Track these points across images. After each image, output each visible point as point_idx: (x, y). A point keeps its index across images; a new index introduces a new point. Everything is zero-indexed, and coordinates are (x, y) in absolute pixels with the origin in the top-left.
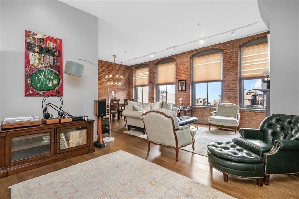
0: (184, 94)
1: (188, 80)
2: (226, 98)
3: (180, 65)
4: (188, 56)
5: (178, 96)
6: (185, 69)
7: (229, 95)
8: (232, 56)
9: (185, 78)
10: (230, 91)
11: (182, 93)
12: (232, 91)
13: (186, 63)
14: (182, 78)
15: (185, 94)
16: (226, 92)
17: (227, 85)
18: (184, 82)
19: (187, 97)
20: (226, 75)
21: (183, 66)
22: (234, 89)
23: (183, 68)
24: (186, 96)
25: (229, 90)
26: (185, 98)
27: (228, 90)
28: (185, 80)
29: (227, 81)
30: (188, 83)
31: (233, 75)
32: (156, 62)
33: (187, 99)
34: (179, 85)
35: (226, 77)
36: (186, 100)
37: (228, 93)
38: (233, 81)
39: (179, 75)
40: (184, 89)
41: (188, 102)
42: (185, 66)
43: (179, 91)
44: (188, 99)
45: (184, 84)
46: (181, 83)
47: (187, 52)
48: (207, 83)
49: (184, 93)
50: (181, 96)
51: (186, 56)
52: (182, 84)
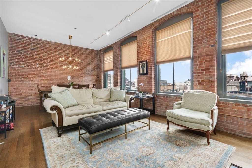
0: (146, 78)
1: (150, 60)
2: (197, 82)
3: (142, 43)
4: (149, 30)
5: (140, 80)
6: (147, 47)
7: (201, 79)
8: (206, 18)
9: (147, 58)
10: (203, 72)
11: (144, 76)
12: (206, 72)
13: (147, 40)
14: (144, 58)
15: (147, 78)
16: (197, 74)
17: (199, 64)
18: (145, 63)
19: (149, 82)
20: (197, 49)
21: (144, 44)
22: (209, 69)
23: (145, 46)
24: (148, 80)
25: (202, 70)
26: (146, 83)
27: (200, 71)
28: (146, 61)
29: (199, 57)
30: (150, 65)
31: (208, 47)
32: (119, 43)
33: (149, 84)
34: (141, 67)
35: (197, 52)
36: (148, 86)
37: (200, 75)
38: (208, 57)
39: (140, 55)
40: (145, 72)
41: (150, 88)
42: (147, 43)
43: (140, 74)
44: (150, 84)
45: (145, 66)
46: (142, 64)
47: (149, 25)
48: (172, 63)
49: (145, 77)
50: (143, 80)
52: (143, 66)
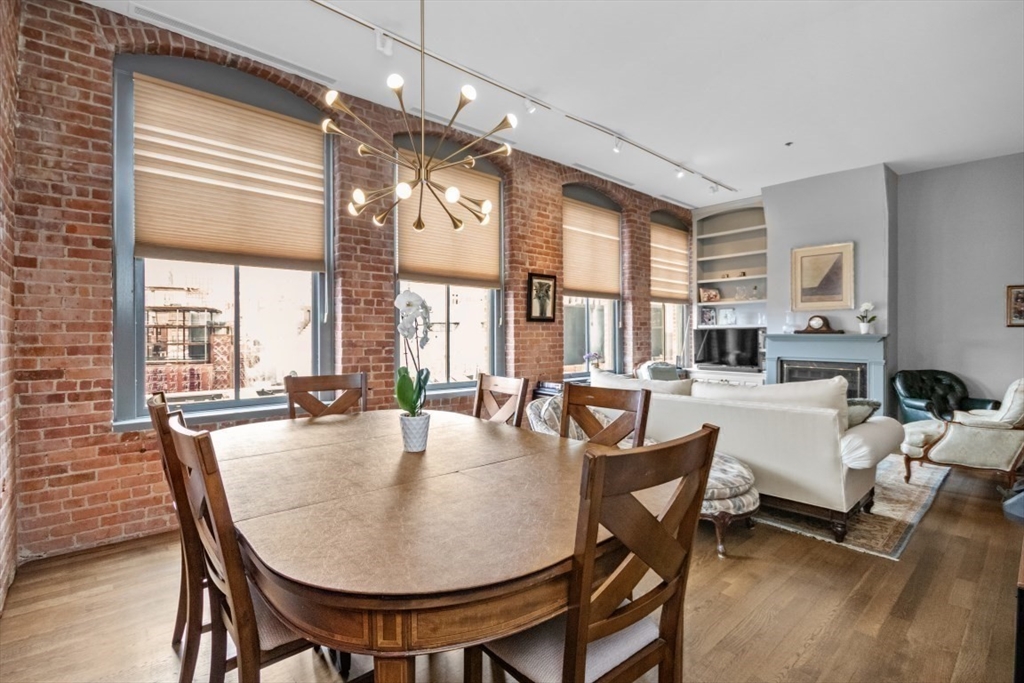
0: (545, 332)
2: (636, 346)
3: (531, 207)
4: (555, 181)
5: (525, 341)
6: (548, 230)
7: (640, 339)
8: (643, 234)
9: (548, 267)
10: (641, 329)
11: (539, 329)
12: (644, 329)
15: (548, 335)
16: (636, 331)
17: (638, 312)
19: (554, 347)
20: (636, 284)
21: (539, 215)
22: (646, 324)
23: (542, 222)
24: (553, 341)
26: (547, 349)
27: (639, 326)
28: (554, 278)
31: (646, 286)
33: (554, 353)
34: (534, 293)
36: (551, 359)
37: (639, 332)
39: (525, 247)
41: (555, 365)
42: (548, 217)
43: (530, 318)
44: (557, 353)
45: (551, 293)
46: (540, 284)
47: (554, 163)
49: (543, 329)
50: (537, 341)
51: (551, 180)
52: (544, 292)
